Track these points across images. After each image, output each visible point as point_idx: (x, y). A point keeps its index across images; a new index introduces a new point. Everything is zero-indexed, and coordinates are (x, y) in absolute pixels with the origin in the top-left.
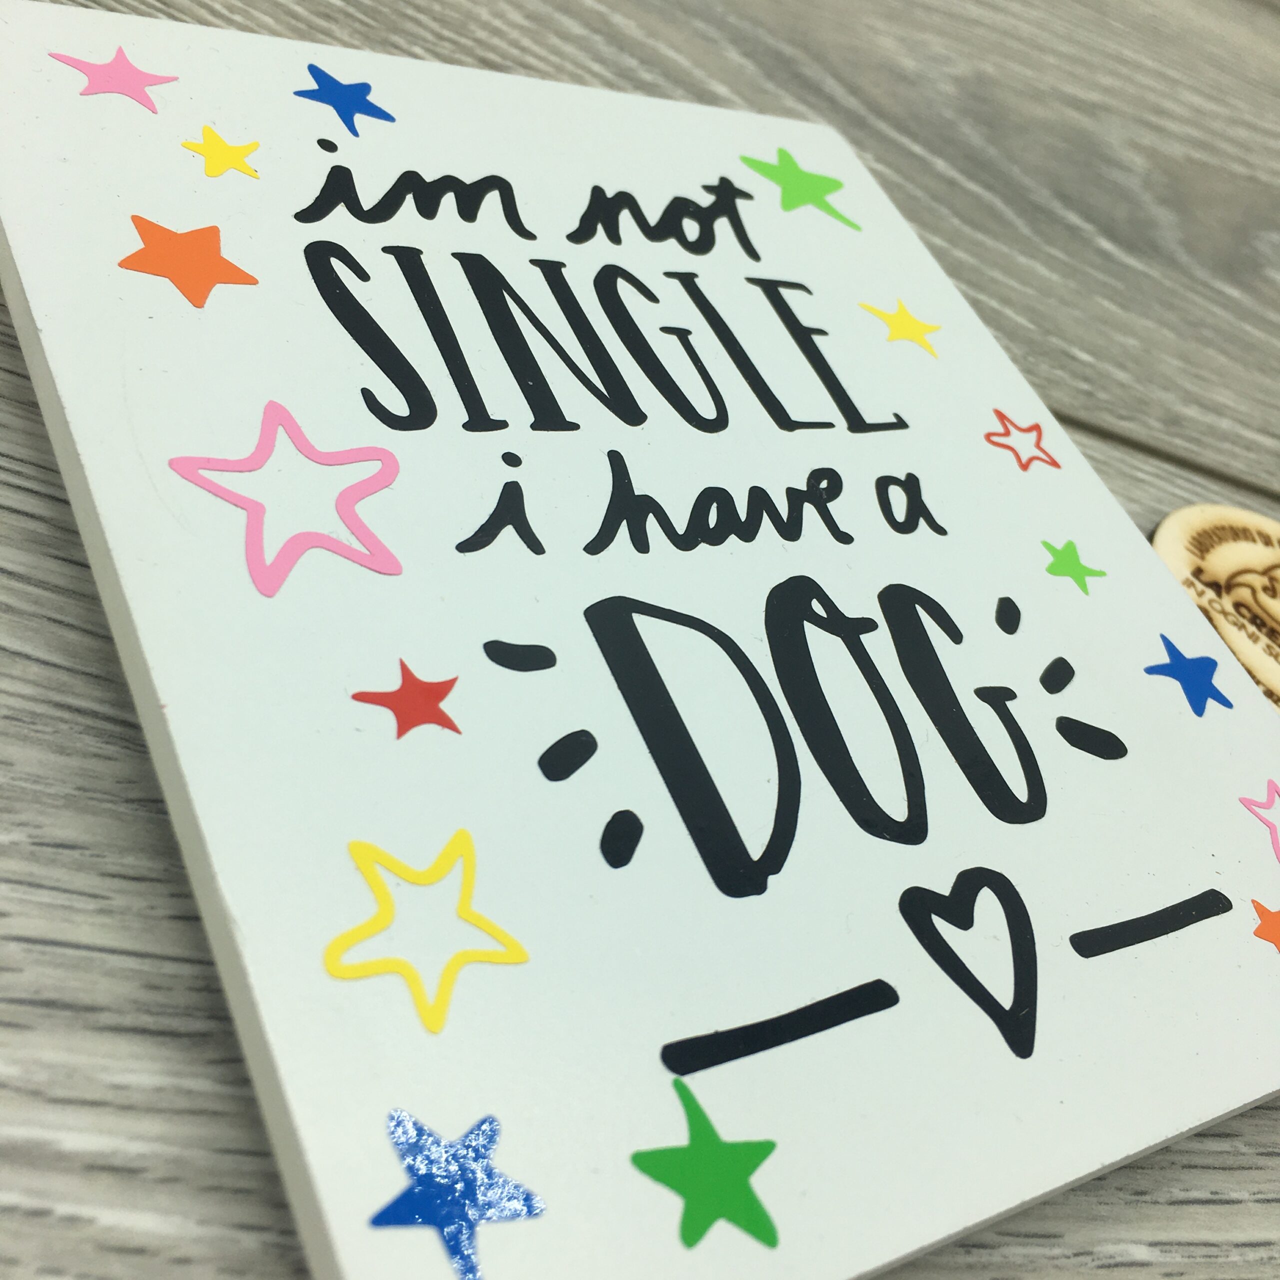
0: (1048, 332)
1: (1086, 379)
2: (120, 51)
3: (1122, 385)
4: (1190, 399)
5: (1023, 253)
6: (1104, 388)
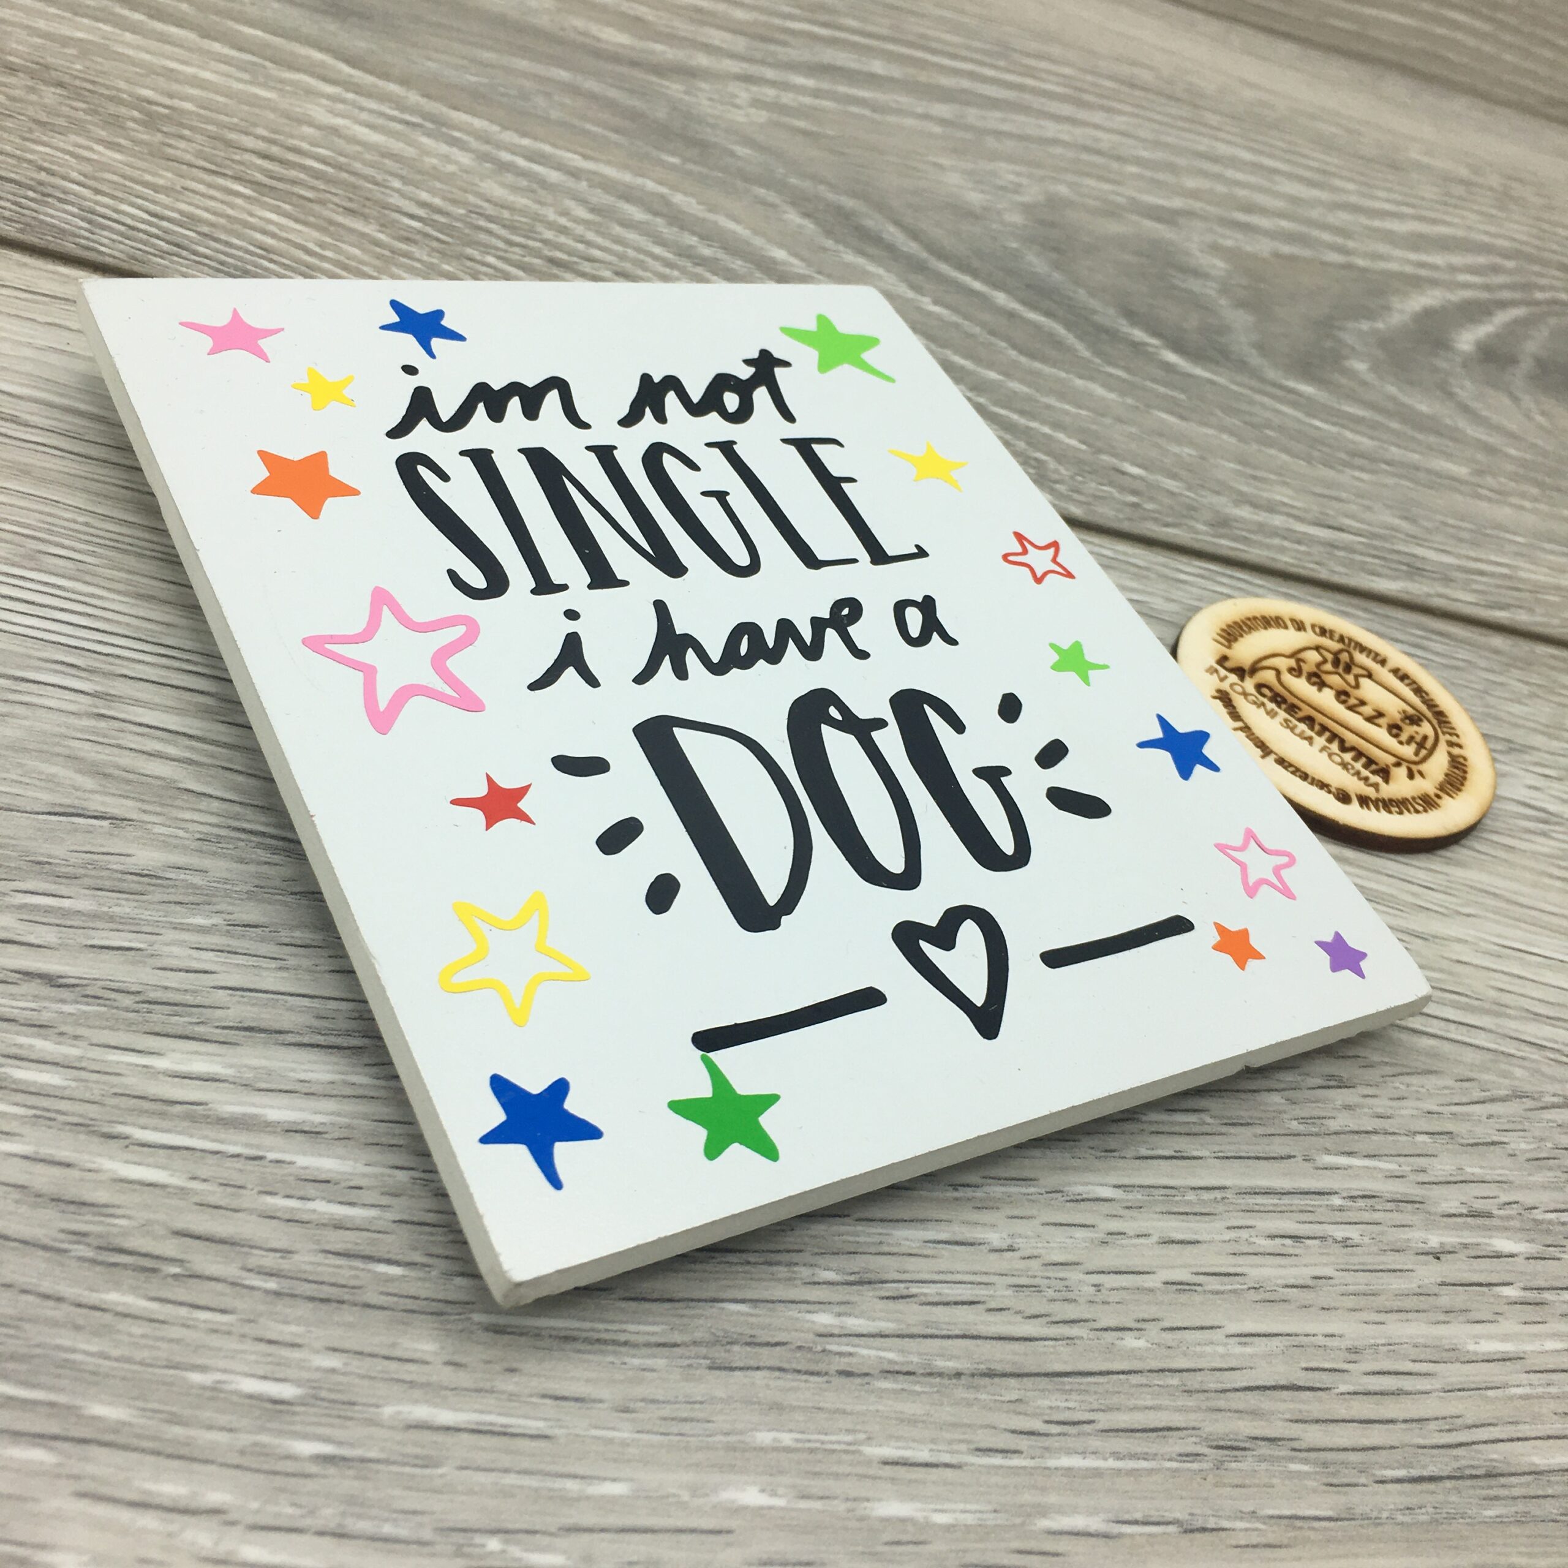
0: (1100, 451)
1: (1134, 492)
2: (235, 313)
3: (1172, 494)
4: (1243, 499)
5: (1081, 377)
6: (1152, 499)
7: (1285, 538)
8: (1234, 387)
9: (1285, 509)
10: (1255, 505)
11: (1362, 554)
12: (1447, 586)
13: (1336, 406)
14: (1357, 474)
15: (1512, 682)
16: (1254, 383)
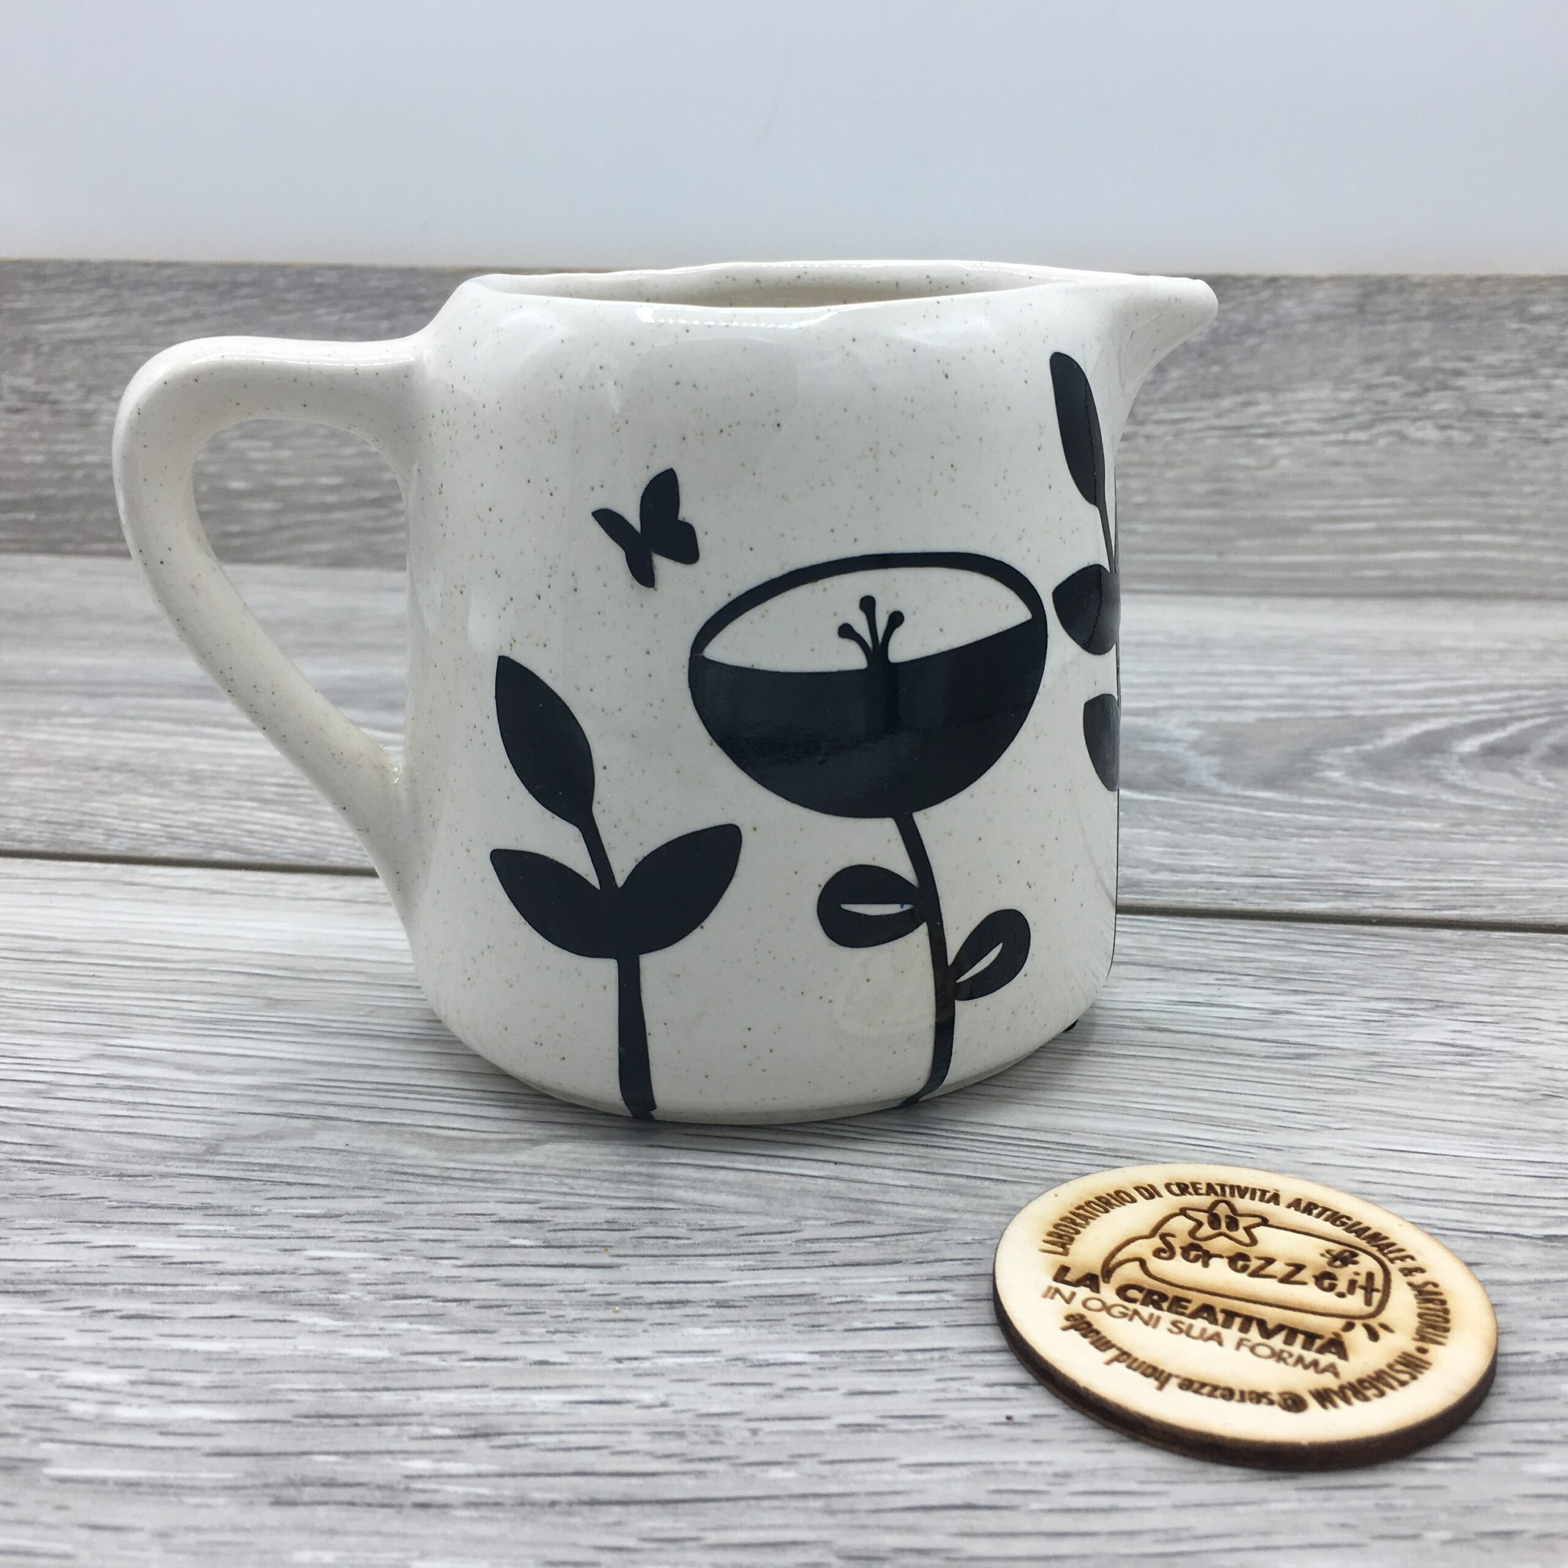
4: (1164, 869)
7: (1202, 888)
8: (1183, 802)
9: (1210, 870)
11: (1291, 889)
13: (1295, 801)
14: (1305, 840)
15: (1456, 960)
16: (1205, 797)
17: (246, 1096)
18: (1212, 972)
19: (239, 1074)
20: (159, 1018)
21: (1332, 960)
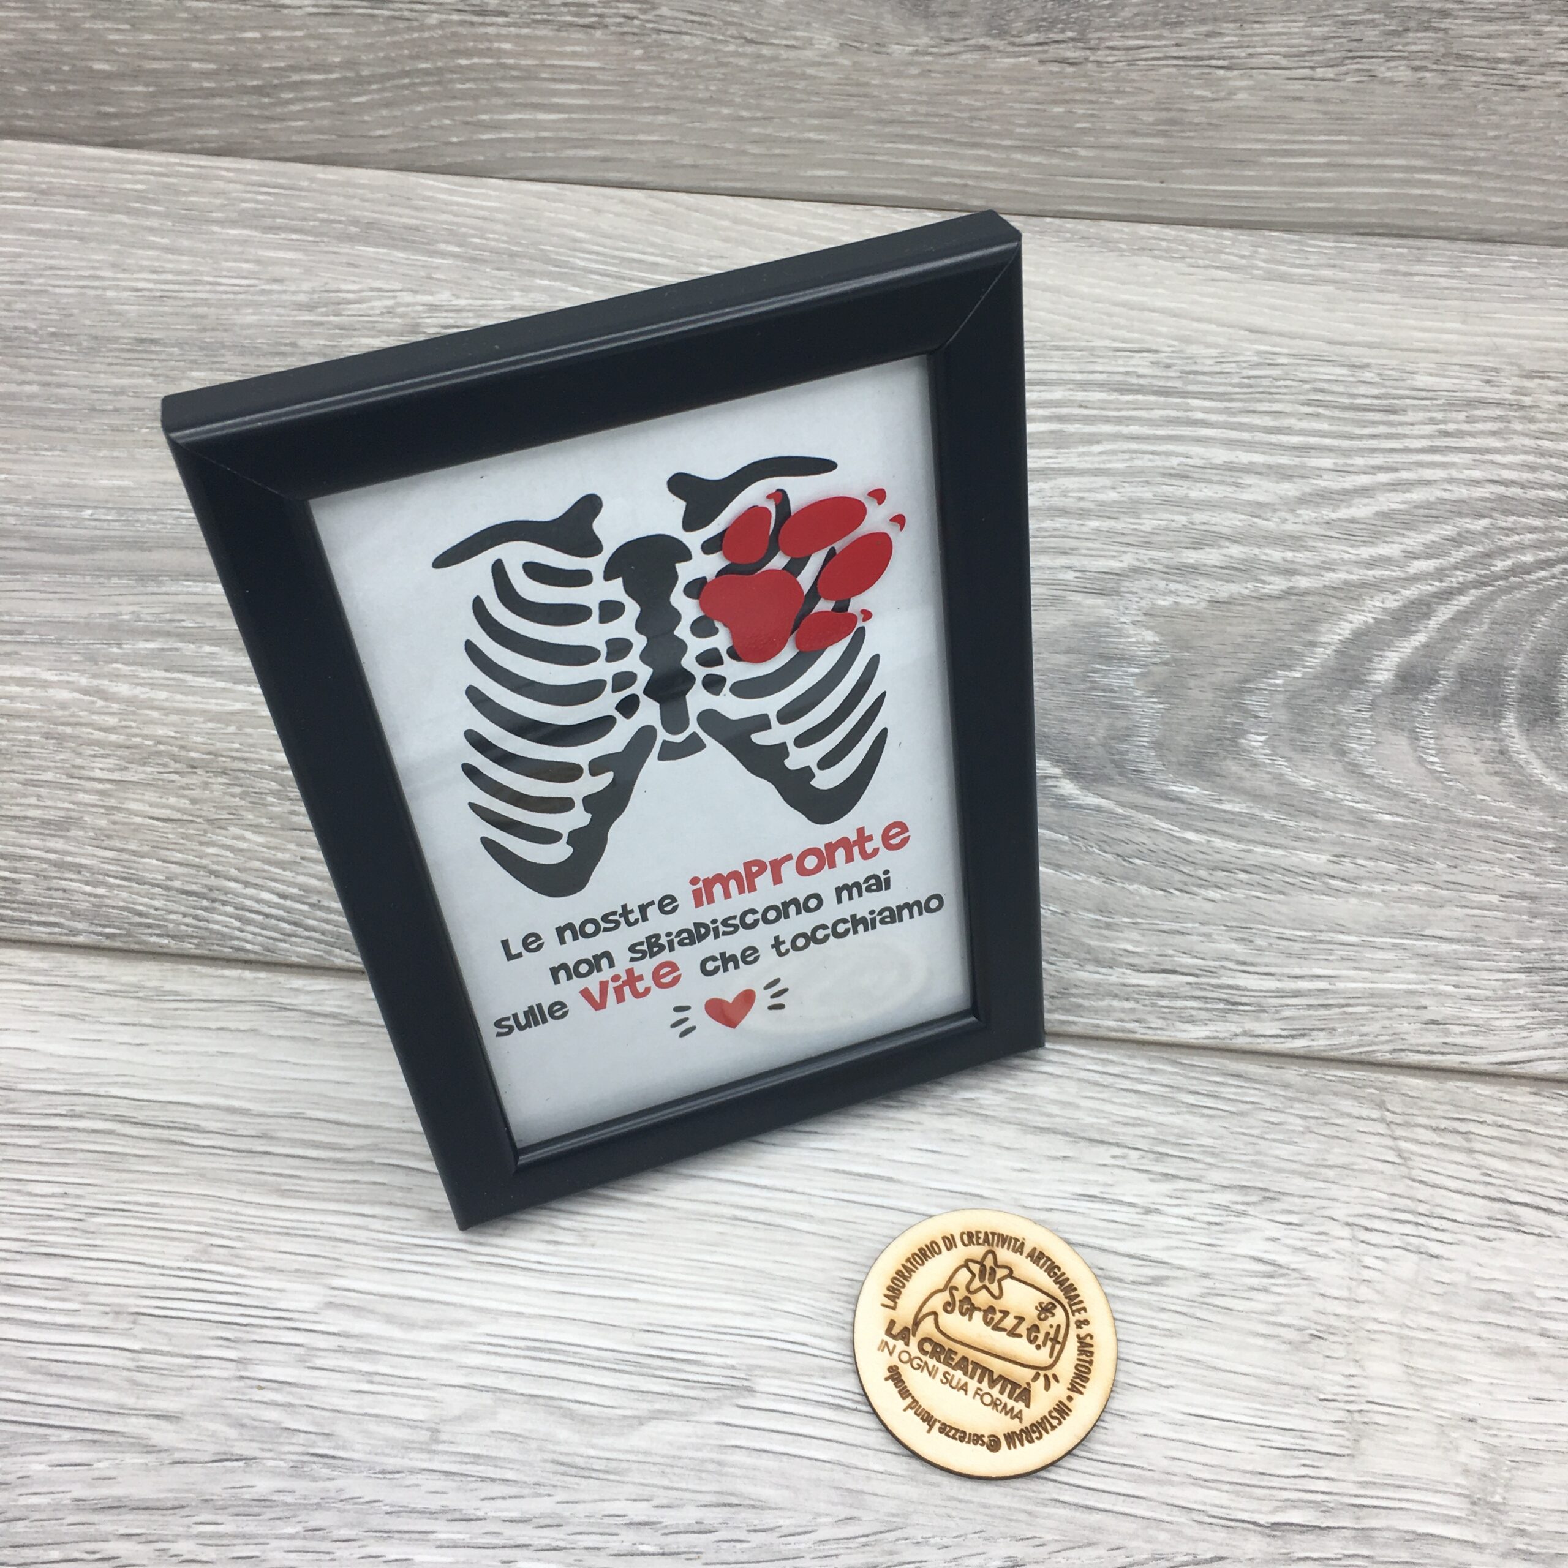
7: (1116, 996)
8: (1120, 810)
9: (1126, 960)
10: (1098, 962)
11: (1186, 998)
12: (1258, 1019)
13: (1216, 806)
14: (1211, 894)
15: (1292, 1119)
16: (1140, 799)
17: (441, 1360)
18: (1109, 1143)
19: (432, 1329)
20: (355, 1243)
21: (1202, 1121)
